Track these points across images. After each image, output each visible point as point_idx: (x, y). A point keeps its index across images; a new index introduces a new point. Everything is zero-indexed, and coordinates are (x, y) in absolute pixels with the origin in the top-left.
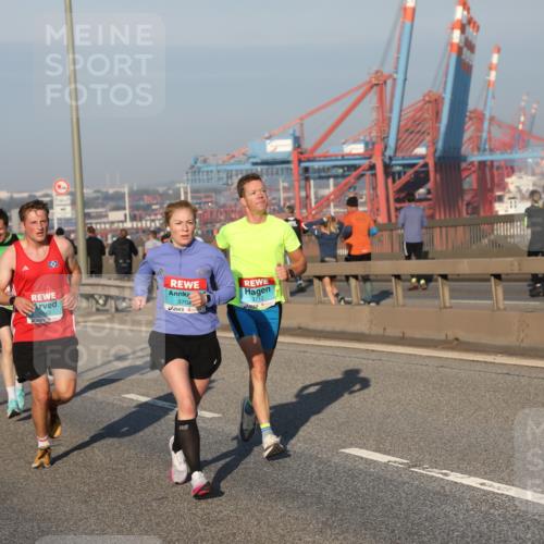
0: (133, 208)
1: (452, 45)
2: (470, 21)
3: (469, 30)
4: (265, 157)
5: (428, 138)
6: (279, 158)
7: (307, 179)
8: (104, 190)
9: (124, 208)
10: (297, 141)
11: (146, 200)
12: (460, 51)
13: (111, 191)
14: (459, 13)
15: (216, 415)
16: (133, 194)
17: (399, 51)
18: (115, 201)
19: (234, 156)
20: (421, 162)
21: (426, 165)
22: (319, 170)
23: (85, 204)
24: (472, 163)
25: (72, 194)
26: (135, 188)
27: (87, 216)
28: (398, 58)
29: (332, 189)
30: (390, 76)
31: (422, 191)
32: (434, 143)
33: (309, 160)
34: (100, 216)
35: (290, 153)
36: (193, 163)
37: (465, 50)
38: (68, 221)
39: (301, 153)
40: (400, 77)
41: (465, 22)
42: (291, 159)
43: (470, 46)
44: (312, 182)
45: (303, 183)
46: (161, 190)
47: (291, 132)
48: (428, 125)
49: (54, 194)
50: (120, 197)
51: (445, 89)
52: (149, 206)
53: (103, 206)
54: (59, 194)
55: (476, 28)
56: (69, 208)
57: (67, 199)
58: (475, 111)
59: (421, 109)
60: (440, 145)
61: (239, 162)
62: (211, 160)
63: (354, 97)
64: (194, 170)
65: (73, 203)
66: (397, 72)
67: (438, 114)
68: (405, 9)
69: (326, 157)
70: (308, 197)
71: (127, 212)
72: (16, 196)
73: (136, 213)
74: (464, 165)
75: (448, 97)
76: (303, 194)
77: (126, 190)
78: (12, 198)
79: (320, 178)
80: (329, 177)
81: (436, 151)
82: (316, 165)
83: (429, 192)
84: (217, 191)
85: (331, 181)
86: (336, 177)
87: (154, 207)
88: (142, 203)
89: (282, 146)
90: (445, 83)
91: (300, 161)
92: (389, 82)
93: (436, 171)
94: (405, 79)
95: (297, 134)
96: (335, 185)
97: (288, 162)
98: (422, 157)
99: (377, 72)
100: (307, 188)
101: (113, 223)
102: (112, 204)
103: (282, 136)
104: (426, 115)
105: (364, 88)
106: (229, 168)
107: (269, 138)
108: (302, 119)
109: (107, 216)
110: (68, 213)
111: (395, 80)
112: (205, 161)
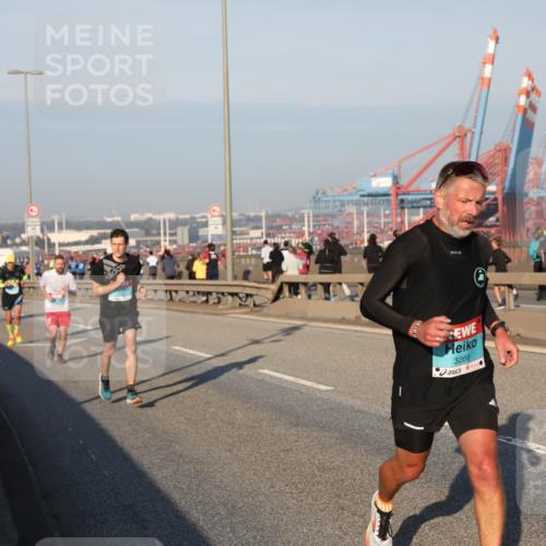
0: (268, 228)
1: (519, 107)
2: (533, 89)
3: (533, 95)
4: (370, 191)
5: (498, 179)
6: (381, 192)
7: (403, 208)
8: (247, 213)
9: (261, 228)
10: (396, 179)
11: (278, 222)
12: (525, 112)
13: (252, 214)
14: (526, 83)
15: (330, 388)
16: (268, 217)
17: (477, 111)
18: (255, 222)
19: (346, 190)
20: (492, 197)
21: (496, 199)
22: (412, 202)
23: (233, 224)
24: (531, 199)
25: (223, 216)
26: (270, 212)
27: (234, 233)
28: (476, 117)
29: (421, 216)
30: (469, 130)
31: (492, 219)
32: (503, 182)
33: (404, 194)
34: (242, 233)
35: (390, 188)
36: (314, 194)
37: (529, 111)
38: (219, 237)
39: (399, 188)
40: (477, 131)
41: (529, 89)
42: (390, 192)
43: (533, 108)
44: (406, 211)
45: (399, 211)
46: (290, 214)
47: (391, 171)
48: (498, 168)
49: (209, 216)
50: (258, 219)
51: (512, 140)
52: (280, 227)
53: (246, 225)
54: (212, 216)
55: (539, 94)
56: (220, 227)
57: (219, 220)
58: (535, 159)
59: (493, 156)
60: (507, 184)
61: (351, 194)
62: (329, 192)
63: (442, 145)
64: (316, 200)
65: (224, 223)
66: (475, 127)
67: (506, 160)
68: (483, 79)
69: (418, 192)
70: (402, 222)
71: (264, 231)
72: (181, 217)
73: (271, 232)
74: (525, 200)
75: (514, 147)
76: (399, 220)
77: (263, 214)
78: (177, 218)
79: (413, 207)
80: (419, 207)
81: (503, 189)
82: (410, 198)
83: (498, 220)
84: (333, 216)
85: (421, 210)
86: (425, 207)
87: (285, 227)
88: (274, 224)
89: (384, 183)
90: (513, 136)
91: (397, 194)
92: (469, 135)
93: (504, 204)
94: (482, 133)
95: (396, 173)
96: (424, 214)
97: (388, 195)
98: (493, 193)
99: (460, 126)
100: (402, 215)
101: (252, 239)
102: (252, 224)
103: (383, 175)
104: (497, 161)
105: (447, 141)
106: (341, 198)
107: (374, 176)
108: (400, 162)
109: (248, 234)
110: (220, 230)
111: (473, 133)
112: (324, 193)
